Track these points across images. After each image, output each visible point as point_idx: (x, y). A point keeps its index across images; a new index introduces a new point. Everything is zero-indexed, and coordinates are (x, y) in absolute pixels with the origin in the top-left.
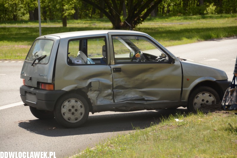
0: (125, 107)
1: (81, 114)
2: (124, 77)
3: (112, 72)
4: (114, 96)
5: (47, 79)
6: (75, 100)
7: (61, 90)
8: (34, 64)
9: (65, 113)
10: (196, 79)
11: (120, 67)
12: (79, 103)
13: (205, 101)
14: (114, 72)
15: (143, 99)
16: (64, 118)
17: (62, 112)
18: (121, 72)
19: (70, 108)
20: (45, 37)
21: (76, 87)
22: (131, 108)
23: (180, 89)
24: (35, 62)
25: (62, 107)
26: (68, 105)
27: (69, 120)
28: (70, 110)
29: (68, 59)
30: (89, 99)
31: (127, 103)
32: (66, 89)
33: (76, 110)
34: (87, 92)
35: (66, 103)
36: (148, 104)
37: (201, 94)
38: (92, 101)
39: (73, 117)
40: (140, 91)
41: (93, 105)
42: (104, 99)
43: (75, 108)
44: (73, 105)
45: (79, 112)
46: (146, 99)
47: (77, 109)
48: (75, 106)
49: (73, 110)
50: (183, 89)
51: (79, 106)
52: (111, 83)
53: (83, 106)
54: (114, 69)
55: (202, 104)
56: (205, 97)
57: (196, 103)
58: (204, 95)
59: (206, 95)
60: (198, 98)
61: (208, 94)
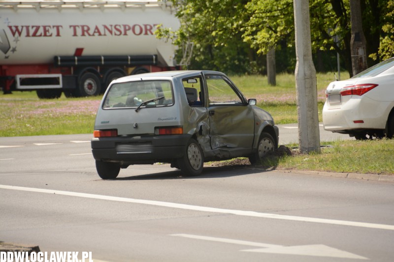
1: (200, 160)
3: (209, 115)
4: (210, 142)
5: (178, 122)
6: (194, 145)
7: (187, 134)
8: (139, 109)
9: (190, 159)
11: (213, 110)
12: (197, 149)
13: (267, 148)
15: (226, 147)
16: (191, 165)
19: (193, 154)
20: (141, 79)
23: (253, 135)
24: (141, 107)
25: (188, 152)
26: (191, 151)
28: (193, 156)
32: (191, 132)
33: (197, 156)
35: (190, 149)
36: (231, 152)
37: (264, 140)
38: (202, 147)
39: (196, 163)
43: (196, 154)
45: (199, 158)
46: (228, 146)
48: (195, 152)
49: (195, 156)
50: (255, 134)
51: (198, 152)
52: (209, 128)
53: (200, 152)
55: (265, 152)
56: (266, 144)
57: (260, 151)
58: (266, 141)
59: (267, 141)
60: (261, 145)
61: (268, 141)
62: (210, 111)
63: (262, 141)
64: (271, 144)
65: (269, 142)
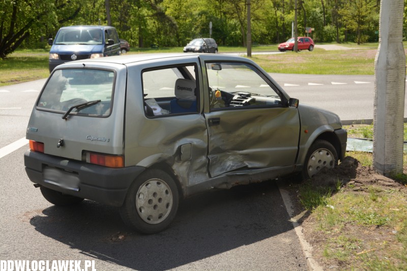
0: (226, 183)
1: (168, 205)
2: (220, 133)
3: (208, 125)
4: (209, 166)
5: (112, 148)
6: (156, 181)
7: (134, 166)
8: (68, 116)
9: (142, 207)
10: (315, 130)
11: (218, 117)
12: (163, 187)
13: (322, 162)
14: (209, 126)
15: (246, 168)
16: (141, 218)
17: (138, 206)
18: (219, 126)
19: (151, 197)
20: (84, 65)
21: (160, 158)
22: (232, 184)
23: (297, 148)
24: (71, 113)
25: (137, 196)
26: (146, 192)
27: (149, 219)
28: (150, 201)
29: (146, 107)
30: (177, 176)
31: (228, 176)
32: (145, 163)
33: (160, 200)
34: (173, 165)
35: (143, 189)
36: (254, 175)
37: (318, 152)
38: (181, 181)
39: (155, 214)
40: (241, 154)
41: (183, 187)
42: (196, 173)
43: (158, 197)
44: (154, 191)
45: (164, 202)
46: (250, 166)
47: (161, 197)
48: (157, 193)
49: (155, 201)
50: (300, 147)
51: (164, 191)
52: (206, 145)
53: (170, 191)
54: (211, 121)
55: (318, 167)
56: (322, 157)
57: (310, 166)
58: (321, 153)
59: (323, 153)
60: (313, 158)
61: (326, 152)
62: (209, 120)
63: (316, 154)
64: (329, 156)
65: (328, 154)
